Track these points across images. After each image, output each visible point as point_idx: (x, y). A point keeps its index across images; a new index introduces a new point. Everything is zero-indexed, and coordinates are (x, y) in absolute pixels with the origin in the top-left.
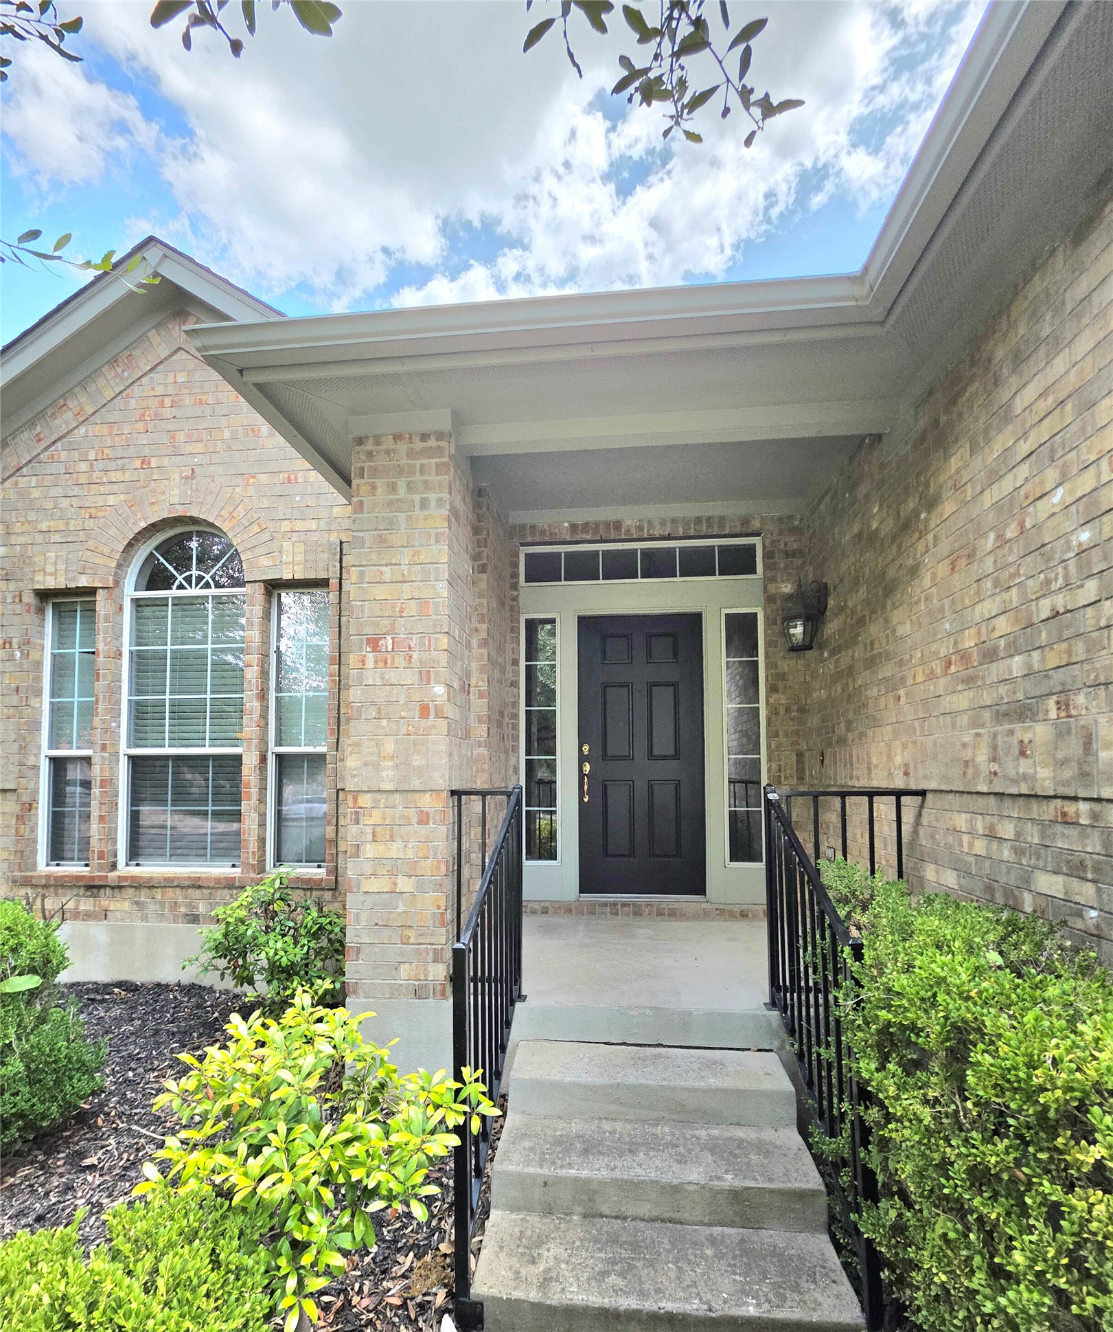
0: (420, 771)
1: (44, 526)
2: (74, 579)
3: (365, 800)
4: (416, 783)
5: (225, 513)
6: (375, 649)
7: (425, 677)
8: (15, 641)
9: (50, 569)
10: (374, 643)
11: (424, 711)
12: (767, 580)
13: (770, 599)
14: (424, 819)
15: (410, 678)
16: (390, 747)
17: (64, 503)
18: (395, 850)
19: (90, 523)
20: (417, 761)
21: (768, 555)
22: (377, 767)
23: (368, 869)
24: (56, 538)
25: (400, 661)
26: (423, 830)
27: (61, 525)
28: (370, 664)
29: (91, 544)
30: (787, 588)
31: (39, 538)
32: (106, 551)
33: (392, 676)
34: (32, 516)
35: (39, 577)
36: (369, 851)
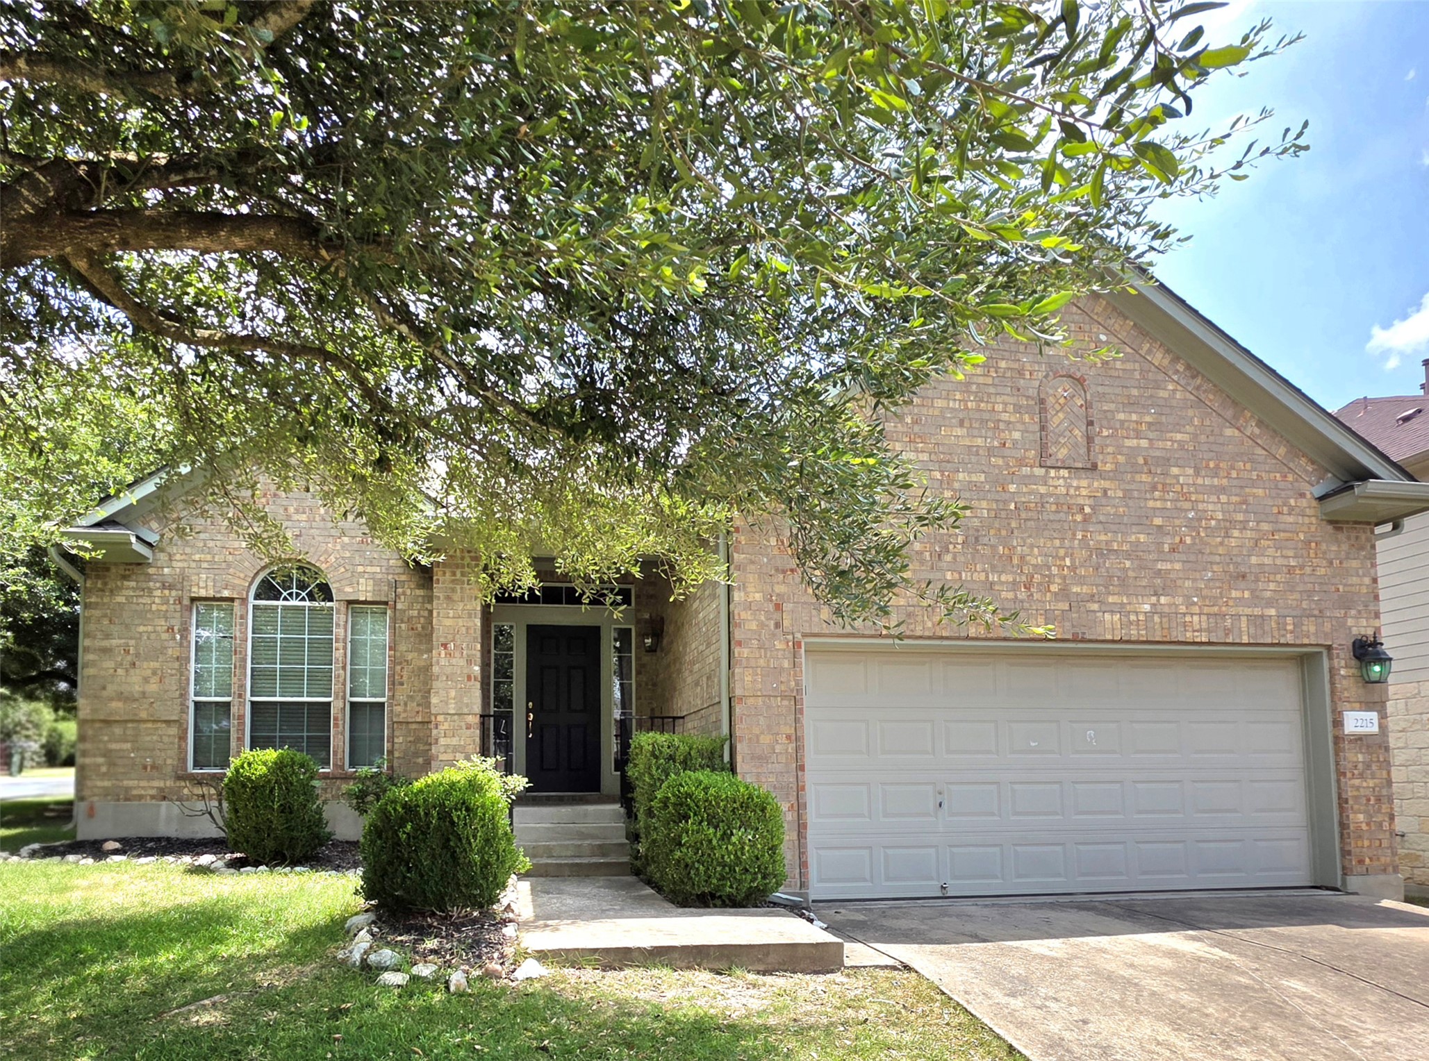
0: (467, 705)
1: (197, 557)
2: (219, 592)
3: (440, 718)
4: (466, 711)
5: (322, 559)
6: (446, 648)
7: (469, 662)
8: (176, 628)
9: (202, 584)
10: (445, 646)
11: (469, 678)
12: (637, 611)
13: (638, 622)
14: (468, 727)
15: (462, 662)
16: (453, 693)
17: (211, 544)
18: (455, 741)
19: (230, 558)
20: (466, 700)
21: (638, 597)
22: (447, 703)
23: (442, 749)
24: (205, 565)
25: (457, 654)
26: (468, 732)
27: (209, 557)
28: (443, 655)
29: (231, 570)
30: (647, 616)
31: (193, 565)
32: (242, 575)
33: (454, 661)
34: (188, 550)
35: (195, 589)
36: (442, 741)
